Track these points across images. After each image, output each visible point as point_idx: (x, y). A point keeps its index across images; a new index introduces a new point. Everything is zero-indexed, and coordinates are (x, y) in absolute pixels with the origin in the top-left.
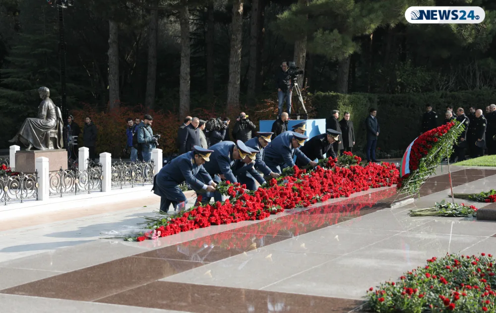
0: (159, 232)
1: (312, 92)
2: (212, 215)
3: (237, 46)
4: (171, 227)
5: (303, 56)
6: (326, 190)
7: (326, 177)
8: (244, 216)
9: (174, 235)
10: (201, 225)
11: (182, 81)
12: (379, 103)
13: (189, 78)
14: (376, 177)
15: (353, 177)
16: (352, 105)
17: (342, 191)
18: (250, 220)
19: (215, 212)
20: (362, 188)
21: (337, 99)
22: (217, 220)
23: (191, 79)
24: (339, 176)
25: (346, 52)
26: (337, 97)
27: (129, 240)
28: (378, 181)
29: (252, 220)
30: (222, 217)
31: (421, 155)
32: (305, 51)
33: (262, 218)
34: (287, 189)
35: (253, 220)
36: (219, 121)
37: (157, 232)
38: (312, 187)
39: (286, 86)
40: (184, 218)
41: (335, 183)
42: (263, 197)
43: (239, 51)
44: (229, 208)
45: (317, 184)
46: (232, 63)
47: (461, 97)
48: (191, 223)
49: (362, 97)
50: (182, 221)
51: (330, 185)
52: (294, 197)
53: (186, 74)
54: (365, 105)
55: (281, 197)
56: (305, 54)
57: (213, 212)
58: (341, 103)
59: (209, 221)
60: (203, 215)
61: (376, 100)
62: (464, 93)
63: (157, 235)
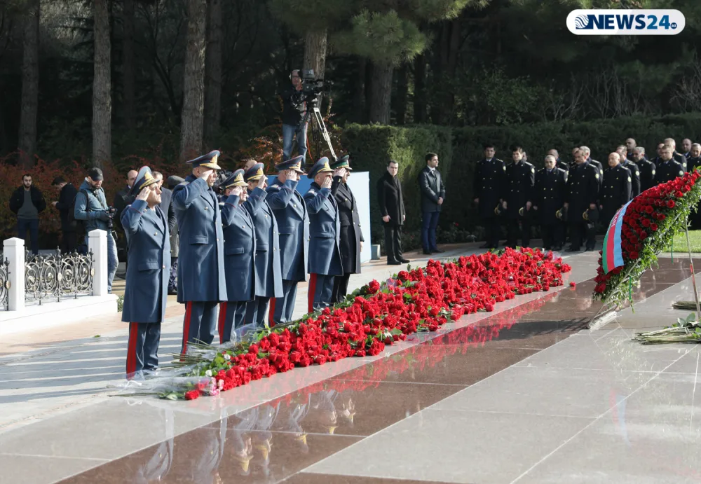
0: (221, 382)
1: (341, 124)
2: (294, 349)
3: (198, 43)
4: (237, 373)
5: (322, 60)
6: (454, 300)
7: (448, 275)
8: (345, 349)
9: (242, 387)
10: (280, 367)
11: (96, 107)
12: (454, 143)
13: (109, 101)
14: (520, 274)
15: (487, 275)
16: (411, 146)
17: (477, 300)
18: (354, 356)
19: (298, 342)
20: (504, 296)
21: (387, 135)
22: (302, 358)
23: (113, 104)
24: (467, 273)
25: (410, 52)
26: (387, 132)
27: (171, 396)
28: (524, 282)
29: (360, 355)
30: (310, 351)
31: (643, 232)
32: (325, 51)
33: (376, 353)
34: (397, 298)
35: (362, 356)
36: (221, 177)
37: (217, 381)
38: (431, 295)
39: (298, 113)
40: (252, 354)
41: (464, 286)
42: (366, 314)
43: (202, 52)
44: (318, 334)
45: (437, 287)
46: (189, 74)
47: (597, 130)
48: (264, 363)
49: (427, 132)
50: (249, 361)
51: (456, 290)
52: (409, 312)
53: (105, 93)
54: (433, 145)
55: (390, 312)
56: (323, 56)
57: (295, 342)
58: (394, 144)
59: (291, 359)
60: (281, 348)
61: (451, 138)
62: (601, 124)
63: (218, 387)
